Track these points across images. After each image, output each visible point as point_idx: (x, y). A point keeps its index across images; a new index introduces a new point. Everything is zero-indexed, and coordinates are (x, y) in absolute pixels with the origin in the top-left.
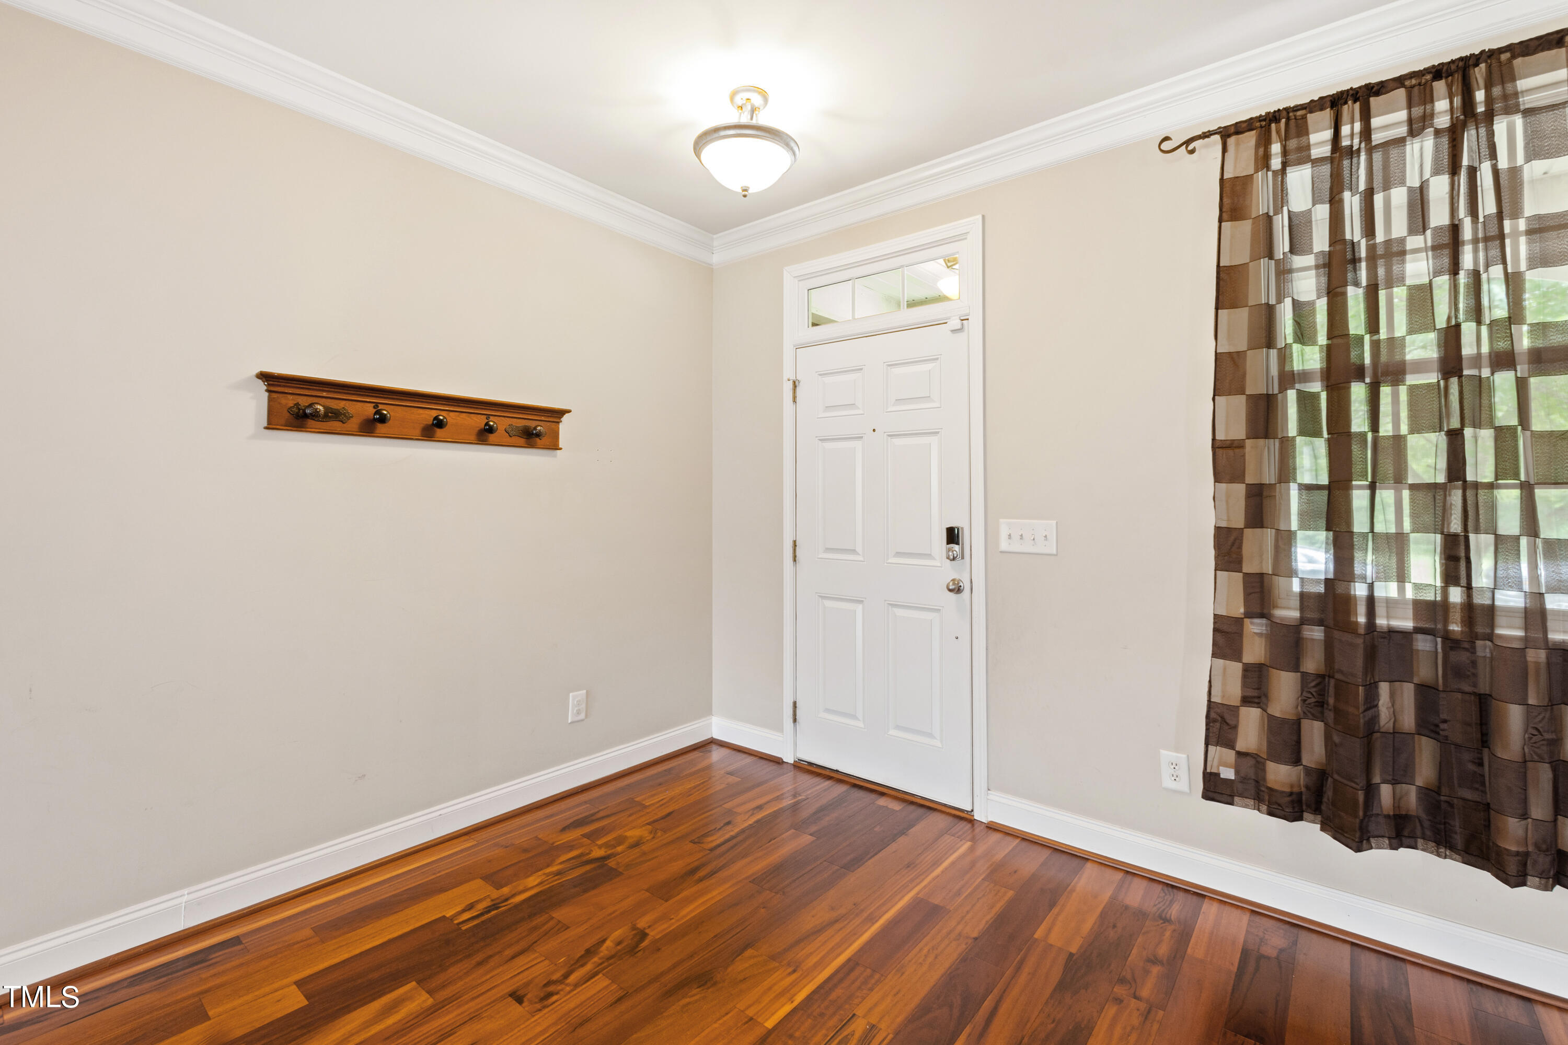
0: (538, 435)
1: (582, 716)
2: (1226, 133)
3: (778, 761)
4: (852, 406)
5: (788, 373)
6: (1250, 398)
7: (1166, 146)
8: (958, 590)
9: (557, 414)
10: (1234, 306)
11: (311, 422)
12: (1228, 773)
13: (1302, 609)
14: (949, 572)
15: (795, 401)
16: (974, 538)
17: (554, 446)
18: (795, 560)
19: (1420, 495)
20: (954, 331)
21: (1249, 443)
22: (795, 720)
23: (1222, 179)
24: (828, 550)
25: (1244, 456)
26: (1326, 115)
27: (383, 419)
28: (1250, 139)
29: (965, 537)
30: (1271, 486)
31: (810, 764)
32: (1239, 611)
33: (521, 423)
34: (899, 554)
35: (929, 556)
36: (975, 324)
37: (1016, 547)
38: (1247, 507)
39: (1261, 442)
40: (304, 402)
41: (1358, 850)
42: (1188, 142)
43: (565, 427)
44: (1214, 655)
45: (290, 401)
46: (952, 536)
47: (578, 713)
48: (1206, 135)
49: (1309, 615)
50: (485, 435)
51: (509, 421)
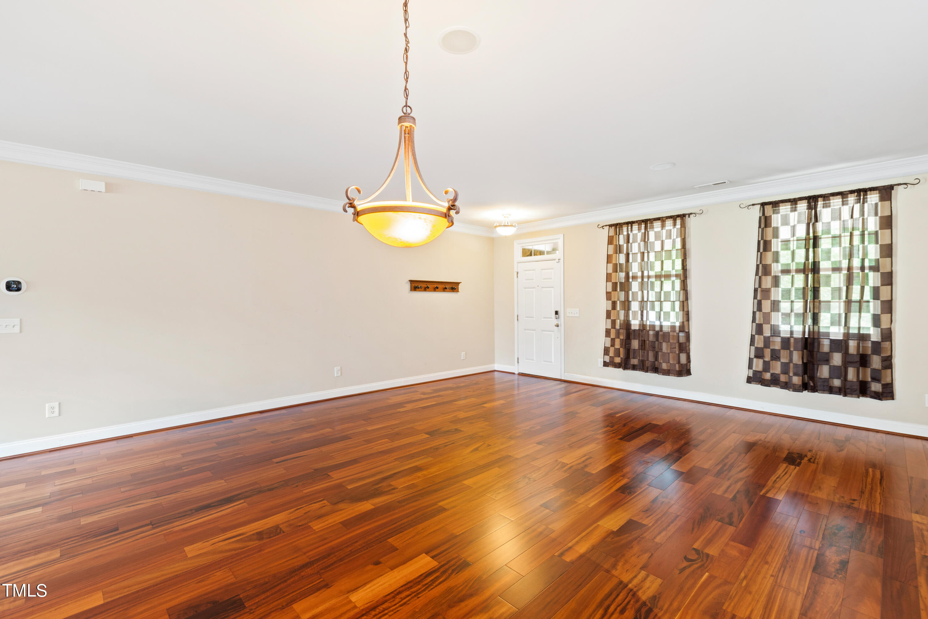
0: (455, 289)
1: (464, 358)
2: (610, 226)
3: (514, 374)
4: (533, 279)
5: (516, 270)
6: (613, 283)
7: (599, 226)
8: (558, 326)
9: (458, 284)
10: (610, 263)
11: (417, 289)
12: (608, 361)
13: (620, 327)
14: (556, 322)
15: (517, 277)
16: (561, 313)
17: (458, 291)
18: (518, 320)
19: (651, 302)
20: (557, 262)
21: (612, 292)
22: (518, 362)
23: (608, 236)
24: (527, 317)
25: (611, 295)
26: (626, 225)
27: (428, 288)
28: (613, 228)
29: (560, 313)
30: (616, 301)
31: (522, 373)
32: (610, 328)
33: (451, 286)
34: (544, 318)
35: (551, 318)
36: (562, 261)
37: (571, 315)
38: (612, 305)
39: (615, 292)
40: (416, 285)
41: (624, 370)
42: (603, 227)
43: (460, 286)
44: (606, 337)
45: (414, 285)
46: (557, 313)
47: (464, 357)
48: (606, 226)
49: (621, 328)
50: (444, 289)
51: (449, 286)
